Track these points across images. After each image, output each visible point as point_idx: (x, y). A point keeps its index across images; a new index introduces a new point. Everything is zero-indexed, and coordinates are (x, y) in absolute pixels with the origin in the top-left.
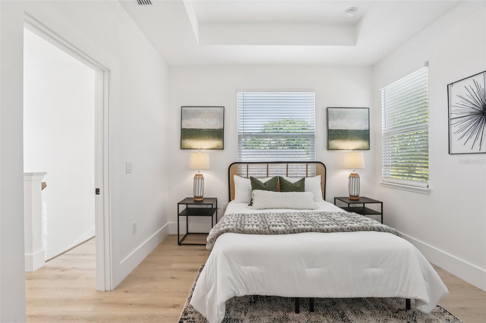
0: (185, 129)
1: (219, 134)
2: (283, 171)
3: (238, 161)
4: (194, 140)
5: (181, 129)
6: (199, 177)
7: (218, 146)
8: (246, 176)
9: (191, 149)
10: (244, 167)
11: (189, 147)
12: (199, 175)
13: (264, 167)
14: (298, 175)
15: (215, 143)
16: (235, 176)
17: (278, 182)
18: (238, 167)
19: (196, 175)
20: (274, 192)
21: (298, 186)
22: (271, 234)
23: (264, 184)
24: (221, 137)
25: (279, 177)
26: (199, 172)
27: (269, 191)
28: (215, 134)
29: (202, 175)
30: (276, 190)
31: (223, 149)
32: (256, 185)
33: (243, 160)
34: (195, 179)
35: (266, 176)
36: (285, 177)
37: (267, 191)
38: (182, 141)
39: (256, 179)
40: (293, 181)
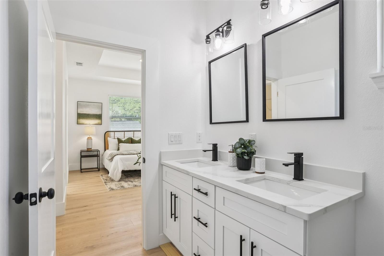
0: (80, 113)
1: (99, 117)
2: (132, 135)
3: (109, 131)
4: (85, 119)
5: (78, 113)
6: (89, 139)
7: (99, 123)
8: (114, 138)
9: (83, 124)
10: (113, 133)
11: (82, 123)
12: (90, 138)
13: (122, 133)
14: (139, 137)
15: (97, 121)
16: (108, 138)
17: (130, 140)
18: (109, 133)
19: (88, 138)
20: (129, 144)
21: (139, 141)
22: (132, 155)
23: (124, 141)
24: (100, 118)
25: (131, 138)
26: (90, 136)
27: (127, 143)
28: (97, 116)
29: (91, 138)
30: (130, 143)
31: (101, 124)
32: (120, 141)
33: (112, 130)
34: (88, 140)
35: (124, 137)
36: (133, 138)
37: (126, 144)
38: (78, 120)
39: (120, 139)
40: (137, 139)
